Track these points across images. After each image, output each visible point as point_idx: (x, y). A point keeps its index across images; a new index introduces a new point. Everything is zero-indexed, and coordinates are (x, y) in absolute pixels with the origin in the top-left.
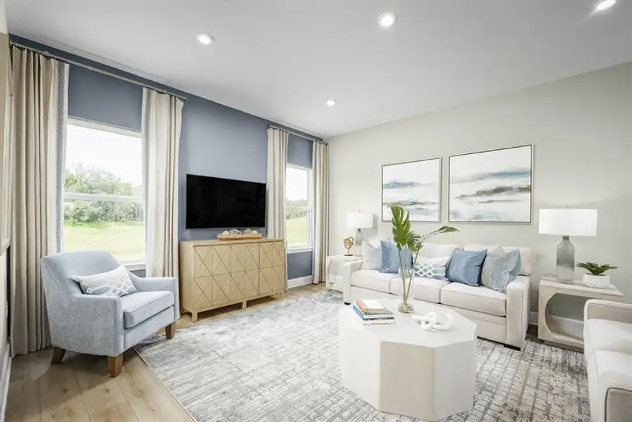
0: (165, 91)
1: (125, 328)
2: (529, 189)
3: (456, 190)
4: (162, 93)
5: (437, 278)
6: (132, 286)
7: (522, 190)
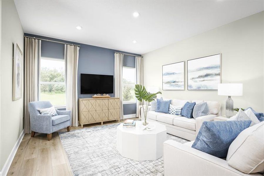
0: (72, 44)
1: (53, 125)
2: (219, 74)
3: (190, 76)
4: (72, 45)
5: (177, 115)
6: (56, 113)
7: (216, 75)
